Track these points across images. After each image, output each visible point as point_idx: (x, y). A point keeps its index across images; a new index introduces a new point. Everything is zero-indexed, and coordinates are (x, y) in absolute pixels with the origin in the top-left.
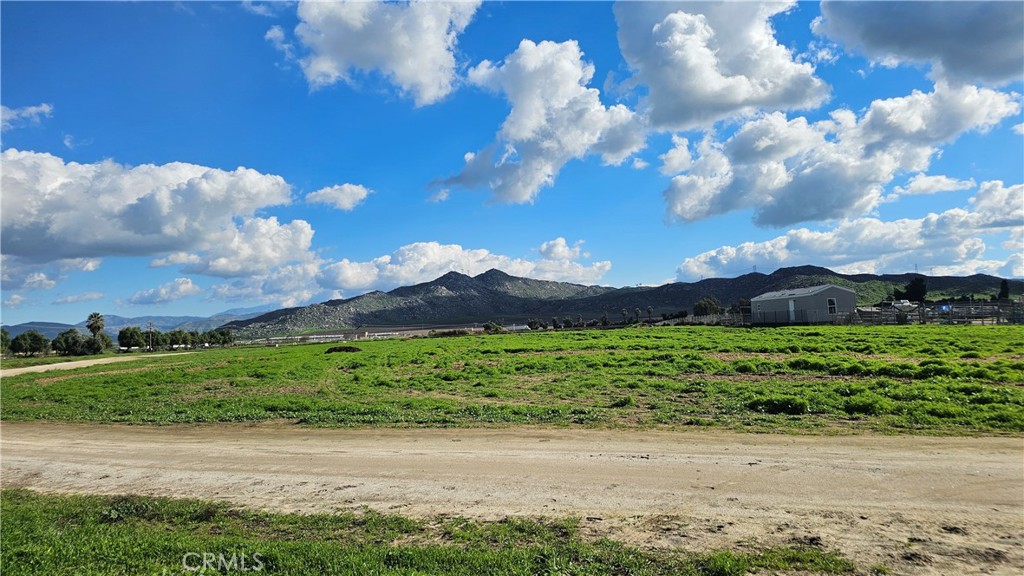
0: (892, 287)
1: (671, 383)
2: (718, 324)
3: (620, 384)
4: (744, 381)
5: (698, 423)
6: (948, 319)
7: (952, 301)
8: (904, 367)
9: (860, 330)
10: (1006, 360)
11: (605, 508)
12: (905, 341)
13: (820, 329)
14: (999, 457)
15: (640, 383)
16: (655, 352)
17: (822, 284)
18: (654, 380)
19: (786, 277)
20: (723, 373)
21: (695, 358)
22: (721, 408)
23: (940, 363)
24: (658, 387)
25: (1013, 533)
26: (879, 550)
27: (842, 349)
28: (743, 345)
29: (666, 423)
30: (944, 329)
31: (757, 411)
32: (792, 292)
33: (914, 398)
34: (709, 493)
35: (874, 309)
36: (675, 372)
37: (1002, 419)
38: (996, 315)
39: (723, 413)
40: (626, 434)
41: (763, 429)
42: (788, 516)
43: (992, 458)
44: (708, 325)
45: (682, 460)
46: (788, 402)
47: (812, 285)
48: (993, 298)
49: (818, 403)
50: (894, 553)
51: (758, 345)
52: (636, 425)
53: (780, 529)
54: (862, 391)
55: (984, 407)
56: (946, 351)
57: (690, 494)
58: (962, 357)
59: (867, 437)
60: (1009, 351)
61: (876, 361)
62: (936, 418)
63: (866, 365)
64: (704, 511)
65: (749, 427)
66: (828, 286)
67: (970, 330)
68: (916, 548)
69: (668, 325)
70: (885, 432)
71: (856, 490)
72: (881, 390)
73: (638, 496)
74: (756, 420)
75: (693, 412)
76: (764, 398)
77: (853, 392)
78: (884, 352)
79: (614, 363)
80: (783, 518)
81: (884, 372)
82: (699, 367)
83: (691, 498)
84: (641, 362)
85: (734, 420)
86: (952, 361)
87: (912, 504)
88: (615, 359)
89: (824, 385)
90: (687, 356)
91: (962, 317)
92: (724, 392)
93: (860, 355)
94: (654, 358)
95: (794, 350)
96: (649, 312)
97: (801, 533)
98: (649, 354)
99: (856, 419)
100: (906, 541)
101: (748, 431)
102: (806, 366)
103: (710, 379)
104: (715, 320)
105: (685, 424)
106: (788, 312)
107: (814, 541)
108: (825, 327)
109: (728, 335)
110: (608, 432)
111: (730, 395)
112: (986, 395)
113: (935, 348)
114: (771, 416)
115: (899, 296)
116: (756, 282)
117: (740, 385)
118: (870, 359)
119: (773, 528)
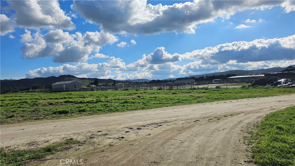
0: (90, 81)
1: (28, 109)
2: (41, 92)
3: (9, 111)
4: (52, 107)
5: (39, 119)
6: (103, 89)
7: (104, 85)
8: (92, 101)
9: (82, 93)
10: (113, 98)
11: (11, 144)
12: (93, 95)
13: (72, 93)
14: (109, 117)
15: (16, 110)
16: (20, 101)
17: (73, 80)
18: (21, 109)
19: (62, 78)
20: (45, 105)
21: (35, 102)
22: (45, 115)
23: (100, 99)
24: (23, 111)
25: (110, 130)
26: (85, 138)
27: (78, 97)
28: (50, 97)
29: (28, 120)
30: (101, 92)
31: (56, 114)
32: (64, 82)
33: (94, 107)
34: (44, 135)
35: (86, 87)
36: (28, 106)
37: (111, 110)
38: (112, 88)
39: (46, 116)
40: (15, 125)
41: (58, 118)
42: (65, 136)
43: (108, 118)
44: (37, 92)
45: (35, 128)
46: (65, 111)
47: (70, 80)
48: (112, 84)
49: (72, 110)
50: (88, 138)
51: (55, 97)
52: (18, 122)
53: (63, 139)
54: (83, 107)
55: (108, 108)
56: (101, 97)
57: (38, 136)
58: (105, 98)
59: (84, 117)
60: (114, 96)
61: (86, 100)
62: (98, 111)
63: (84, 101)
64: (43, 139)
65: (54, 118)
66: (74, 81)
67: (107, 92)
68: (92, 136)
69: (23, 92)
70: (87, 115)
71: (81, 128)
72: (87, 106)
73: (22, 139)
74: (56, 116)
75: (37, 116)
76: (58, 111)
77: (80, 107)
78: (88, 98)
79: (4, 105)
80: (64, 136)
81: (88, 102)
82: (37, 104)
83: (39, 137)
84: (15, 104)
85: (50, 117)
86: (103, 99)
87: (92, 129)
88: (4, 104)
89: (73, 106)
90: (32, 102)
91: (106, 89)
92: (46, 110)
93: (82, 99)
94: (20, 103)
95: (65, 98)
96: (15, 88)
97: (68, 138)
98: (18, 101)
99: (81, 113)
100: (90, 135)
101: (54, 119)
102: (69, 102)
103: (41, 108)
104: (40, 91)
105: (34, 120)
106: (63, 88)
107: (71, 139)
108: (74, 92)
109: (45, 95)
110: (8, 125)
111: (47, 111)
112: (108, 105)
113: (99, 96)
114: (60, 115)
115: (92, 84)
116: (53, 79)
117: (50, 108)
118: (85, 99)
119: (61, 139)
